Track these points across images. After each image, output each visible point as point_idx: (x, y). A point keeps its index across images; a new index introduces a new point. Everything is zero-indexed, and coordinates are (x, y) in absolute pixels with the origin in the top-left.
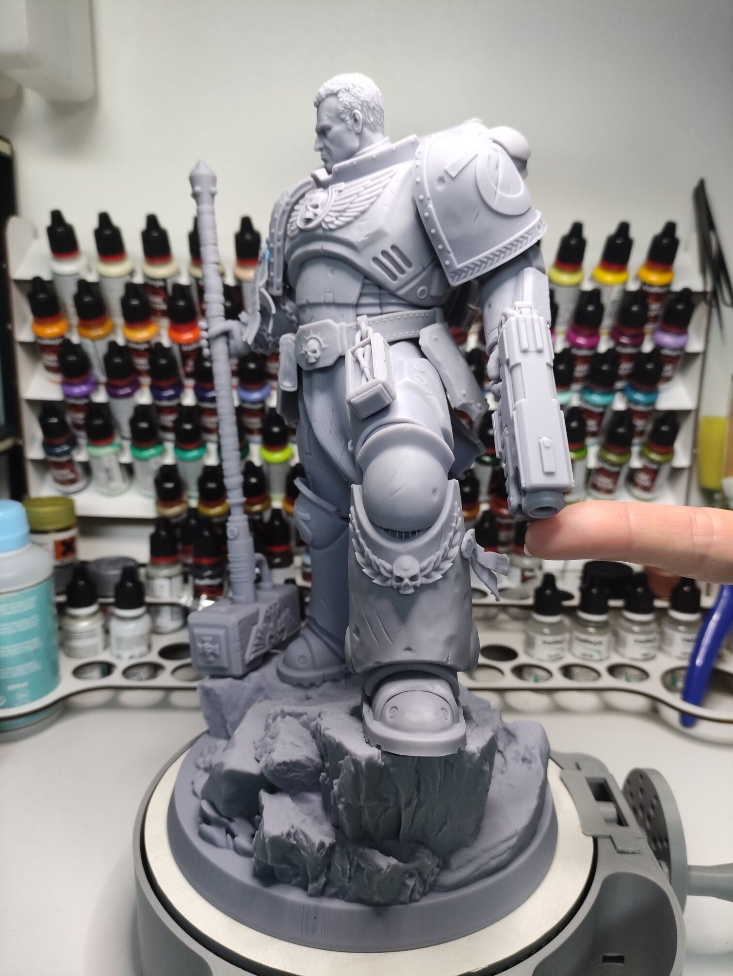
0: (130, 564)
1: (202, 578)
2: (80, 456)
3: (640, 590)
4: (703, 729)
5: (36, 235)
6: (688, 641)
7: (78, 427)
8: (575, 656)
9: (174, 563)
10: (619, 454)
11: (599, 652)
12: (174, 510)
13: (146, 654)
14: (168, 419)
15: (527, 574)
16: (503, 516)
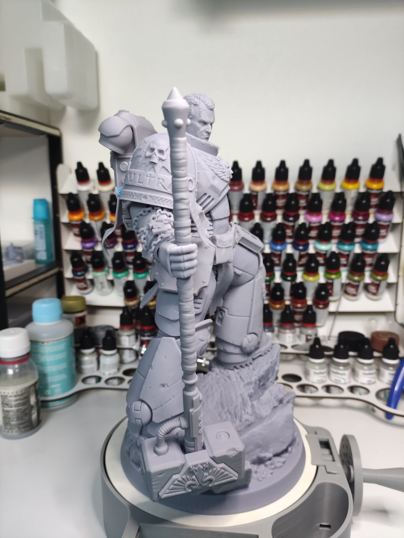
0: (111, 329)
1: (144, 336)
2: (90, 276)
3: (366, 347)
4: (396, 419)
5: (71, 172)
6: (393, 374)
7: (88, 262)
8: (331, 380)
9: (131, 329)
10: (359, 276)
11: (344, 379)
12: (131, 303)
13: (117, 373)
14: (130, 259)
15: (309, 337)
16: (298, 308)
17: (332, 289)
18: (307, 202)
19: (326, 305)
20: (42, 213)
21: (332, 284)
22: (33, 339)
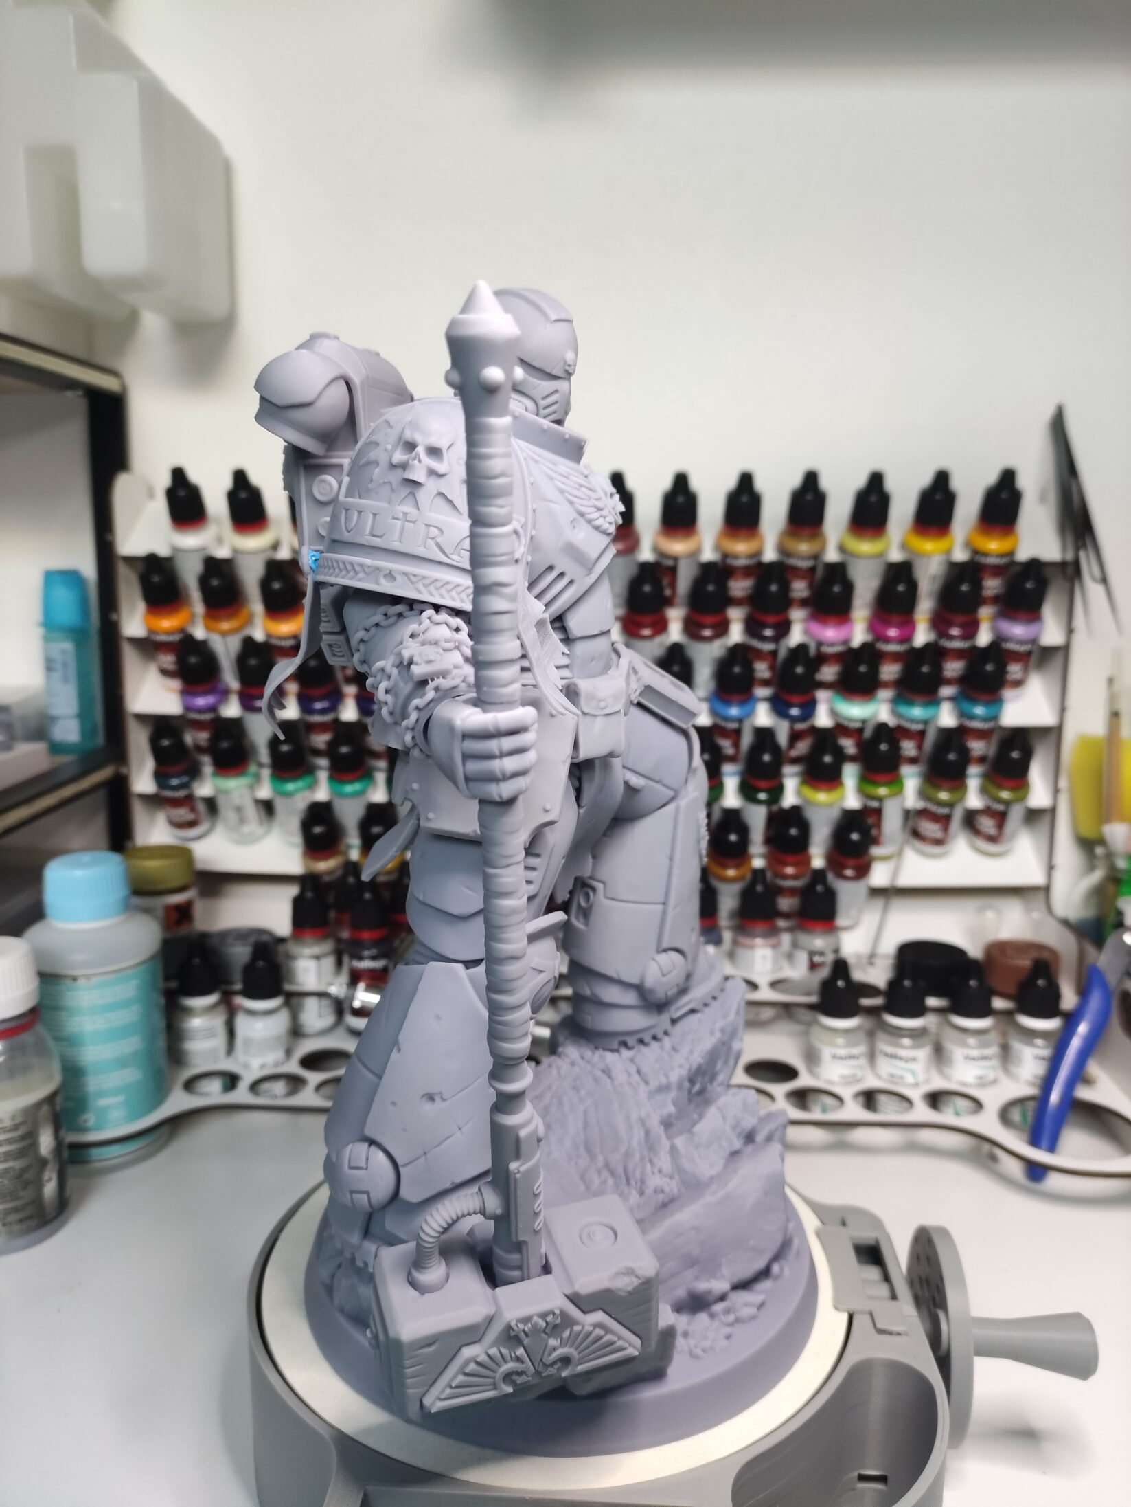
0: (265, 938)
1: (361, 958)
2: (204, 789)
3: (973, 983)
4: (1054, 1182)
5: (151, 494)
6: (1044, 1059)
7: (200, 749)
8: (879, 1077)
9: (324, 937)
10: (951, 790)
11: (913, 1073)
12: (323, 866)
13: (283, 1063)
14: (321, 740)
15: (817, 959)
16: (785, 877)
17: (878, 825)
18: (811, 586)
19: (863, 871)
20: (68, 611)
21: (878, 812)
22: (48, 969)
